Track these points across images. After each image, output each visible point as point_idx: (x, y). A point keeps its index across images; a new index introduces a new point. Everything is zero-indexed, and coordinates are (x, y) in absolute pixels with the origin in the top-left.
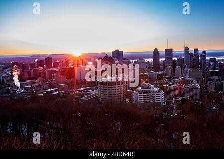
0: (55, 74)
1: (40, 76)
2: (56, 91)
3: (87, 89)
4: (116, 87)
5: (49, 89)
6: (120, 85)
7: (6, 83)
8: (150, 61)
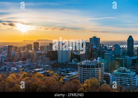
0: (41, 56)
1: (29, 58)
2: (42, 71)
3: (68, 70)
4: (94, 70)
5: (36, 68)
6: (98, 68)
7: (3, 62)
8: (124, 47)
